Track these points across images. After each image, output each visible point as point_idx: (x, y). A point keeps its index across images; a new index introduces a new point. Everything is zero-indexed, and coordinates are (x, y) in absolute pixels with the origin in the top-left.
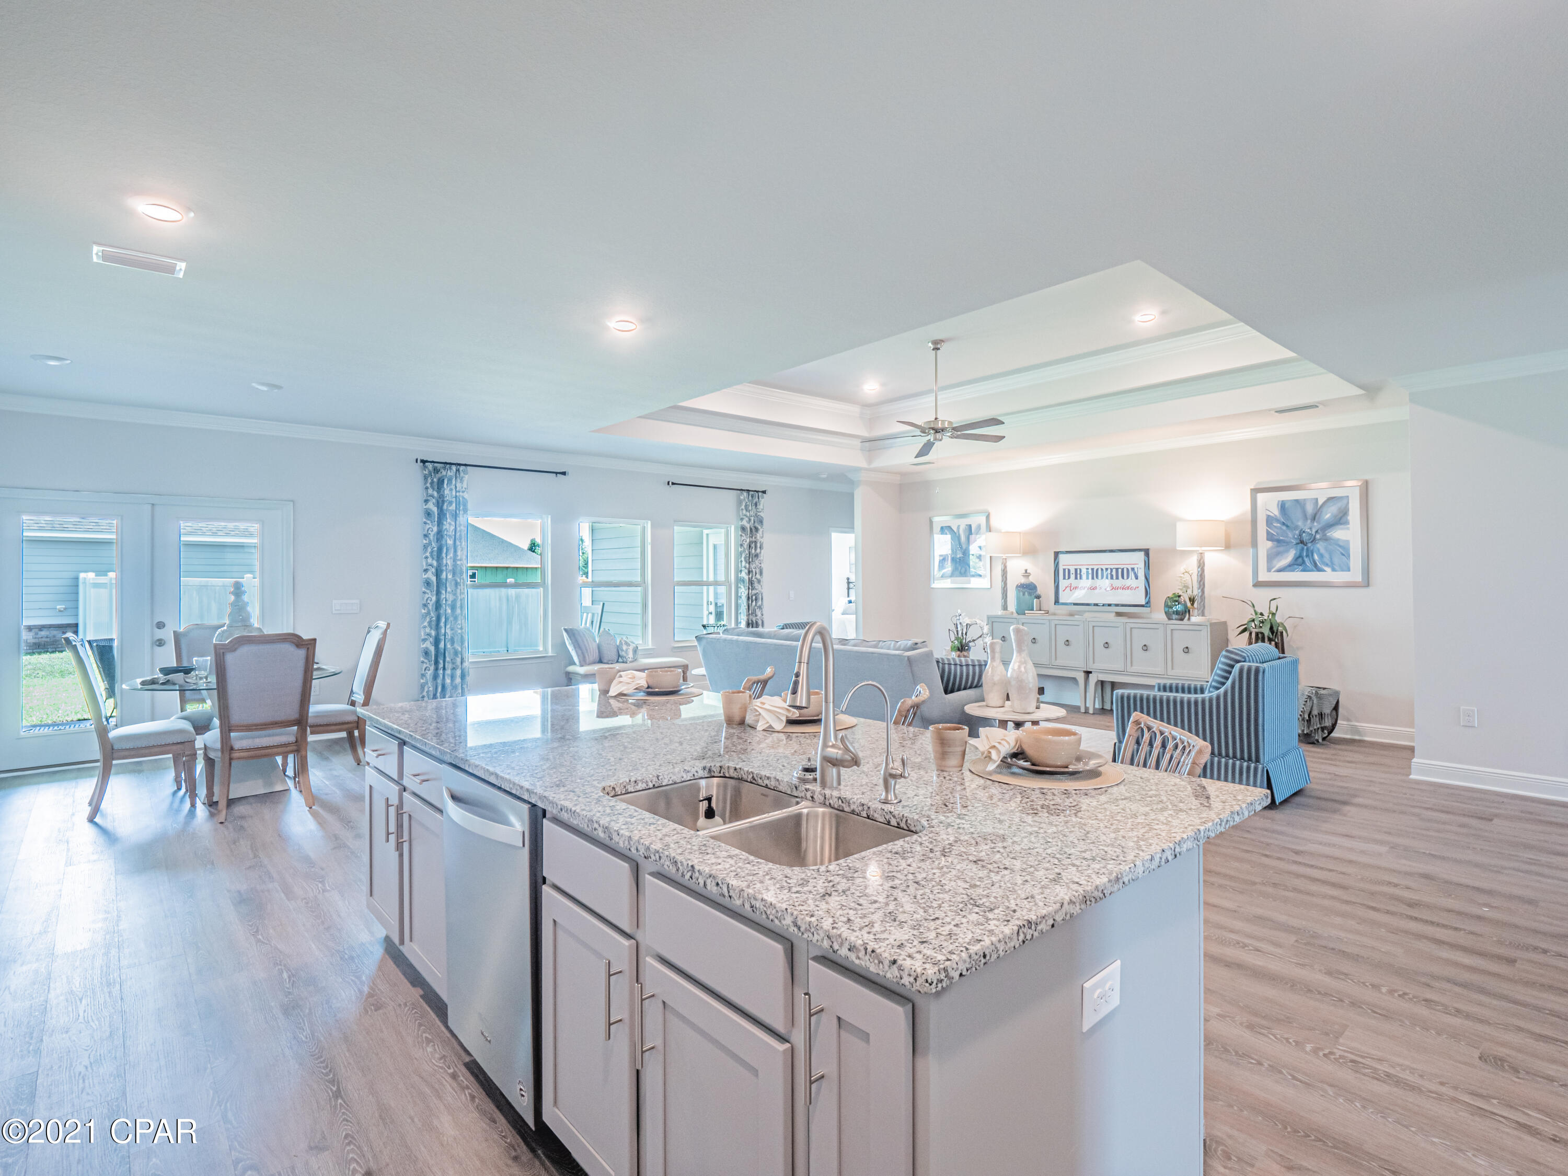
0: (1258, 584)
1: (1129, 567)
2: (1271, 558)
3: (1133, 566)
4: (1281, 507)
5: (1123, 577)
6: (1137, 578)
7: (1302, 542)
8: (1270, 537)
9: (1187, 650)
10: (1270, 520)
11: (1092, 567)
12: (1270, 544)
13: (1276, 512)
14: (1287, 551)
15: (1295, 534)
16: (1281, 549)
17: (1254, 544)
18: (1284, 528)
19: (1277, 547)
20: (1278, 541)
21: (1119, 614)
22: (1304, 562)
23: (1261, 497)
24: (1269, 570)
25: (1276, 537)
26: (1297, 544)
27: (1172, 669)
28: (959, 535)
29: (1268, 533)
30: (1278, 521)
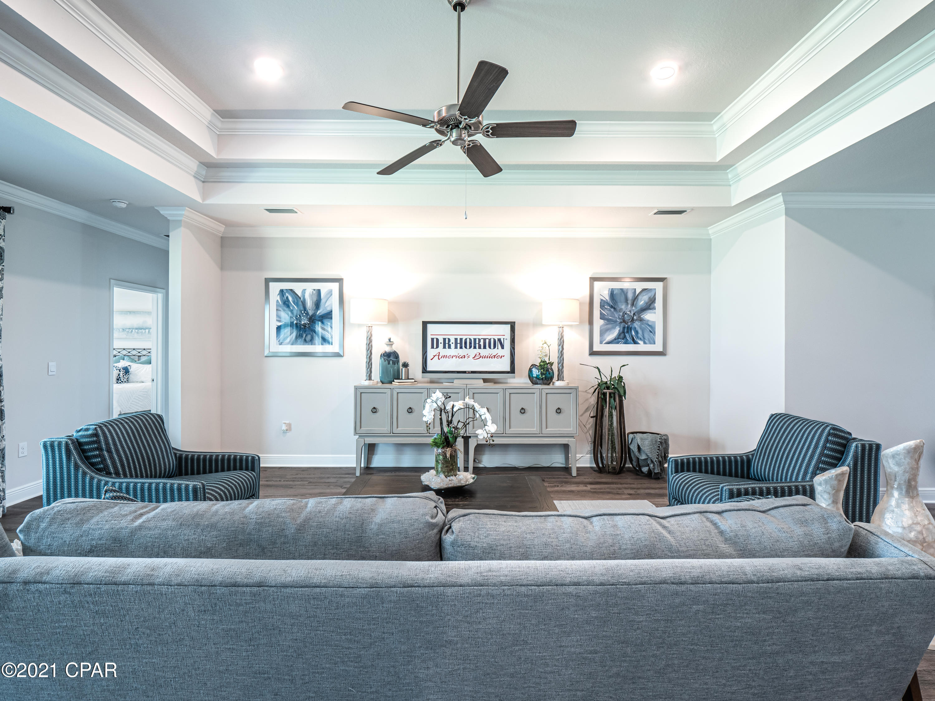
0: (593, 353)
1: (496, 338)
2: (602, 333)
3: (499, 337)
4: (611, 294)
5: (490, 347)
6: (503, 347)
7: (624, 321)
8: (602, 317)
9: (559, 411)
10: (603, 304)
11: (461, 337)
12: (602, 322)
13: (607, 297)
14: (614, 328)
15: (619, 315)
16: (609, 326)
17: (591, 322)
18: (612, 310)
19: (607, 324)
20: (608, 320)
21: (485, 381)
22: (625, 337)
23: (597, 284)
24: (601, 343)
25: (606, 317)
26: (621, 323)
27: (546, 428)
28: (304, 300)
29: (601, 313)
30: (608, 304)
